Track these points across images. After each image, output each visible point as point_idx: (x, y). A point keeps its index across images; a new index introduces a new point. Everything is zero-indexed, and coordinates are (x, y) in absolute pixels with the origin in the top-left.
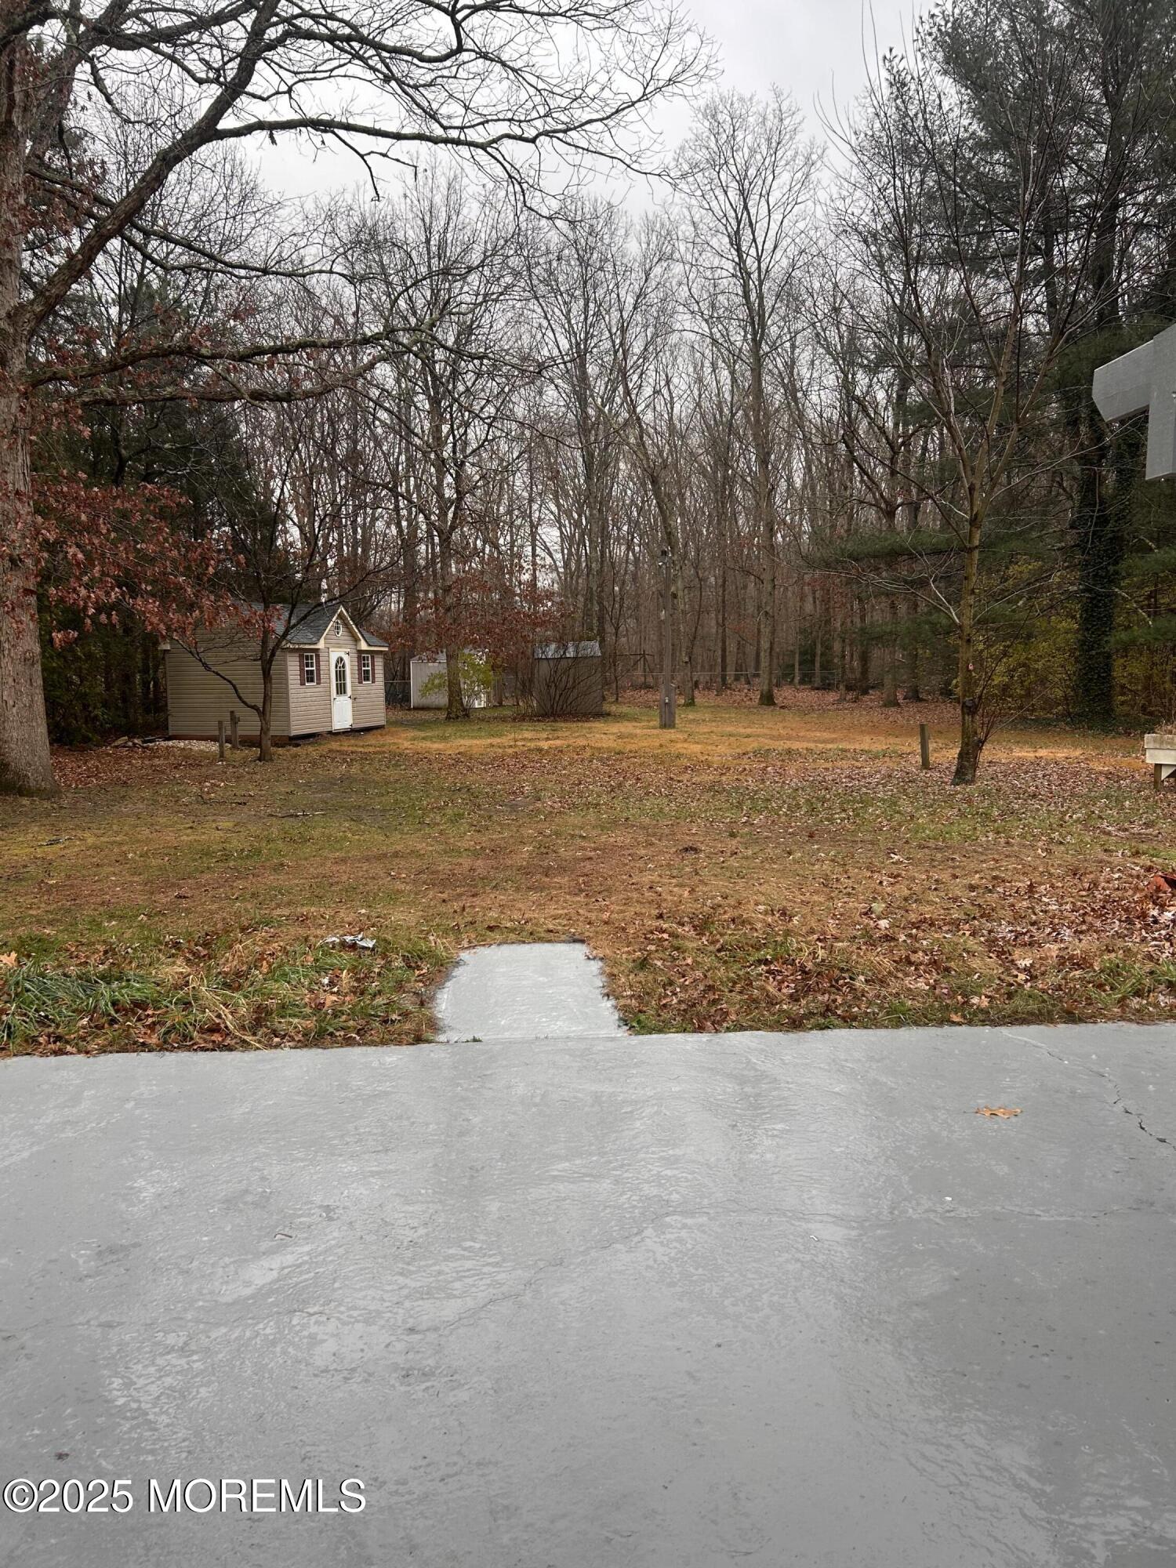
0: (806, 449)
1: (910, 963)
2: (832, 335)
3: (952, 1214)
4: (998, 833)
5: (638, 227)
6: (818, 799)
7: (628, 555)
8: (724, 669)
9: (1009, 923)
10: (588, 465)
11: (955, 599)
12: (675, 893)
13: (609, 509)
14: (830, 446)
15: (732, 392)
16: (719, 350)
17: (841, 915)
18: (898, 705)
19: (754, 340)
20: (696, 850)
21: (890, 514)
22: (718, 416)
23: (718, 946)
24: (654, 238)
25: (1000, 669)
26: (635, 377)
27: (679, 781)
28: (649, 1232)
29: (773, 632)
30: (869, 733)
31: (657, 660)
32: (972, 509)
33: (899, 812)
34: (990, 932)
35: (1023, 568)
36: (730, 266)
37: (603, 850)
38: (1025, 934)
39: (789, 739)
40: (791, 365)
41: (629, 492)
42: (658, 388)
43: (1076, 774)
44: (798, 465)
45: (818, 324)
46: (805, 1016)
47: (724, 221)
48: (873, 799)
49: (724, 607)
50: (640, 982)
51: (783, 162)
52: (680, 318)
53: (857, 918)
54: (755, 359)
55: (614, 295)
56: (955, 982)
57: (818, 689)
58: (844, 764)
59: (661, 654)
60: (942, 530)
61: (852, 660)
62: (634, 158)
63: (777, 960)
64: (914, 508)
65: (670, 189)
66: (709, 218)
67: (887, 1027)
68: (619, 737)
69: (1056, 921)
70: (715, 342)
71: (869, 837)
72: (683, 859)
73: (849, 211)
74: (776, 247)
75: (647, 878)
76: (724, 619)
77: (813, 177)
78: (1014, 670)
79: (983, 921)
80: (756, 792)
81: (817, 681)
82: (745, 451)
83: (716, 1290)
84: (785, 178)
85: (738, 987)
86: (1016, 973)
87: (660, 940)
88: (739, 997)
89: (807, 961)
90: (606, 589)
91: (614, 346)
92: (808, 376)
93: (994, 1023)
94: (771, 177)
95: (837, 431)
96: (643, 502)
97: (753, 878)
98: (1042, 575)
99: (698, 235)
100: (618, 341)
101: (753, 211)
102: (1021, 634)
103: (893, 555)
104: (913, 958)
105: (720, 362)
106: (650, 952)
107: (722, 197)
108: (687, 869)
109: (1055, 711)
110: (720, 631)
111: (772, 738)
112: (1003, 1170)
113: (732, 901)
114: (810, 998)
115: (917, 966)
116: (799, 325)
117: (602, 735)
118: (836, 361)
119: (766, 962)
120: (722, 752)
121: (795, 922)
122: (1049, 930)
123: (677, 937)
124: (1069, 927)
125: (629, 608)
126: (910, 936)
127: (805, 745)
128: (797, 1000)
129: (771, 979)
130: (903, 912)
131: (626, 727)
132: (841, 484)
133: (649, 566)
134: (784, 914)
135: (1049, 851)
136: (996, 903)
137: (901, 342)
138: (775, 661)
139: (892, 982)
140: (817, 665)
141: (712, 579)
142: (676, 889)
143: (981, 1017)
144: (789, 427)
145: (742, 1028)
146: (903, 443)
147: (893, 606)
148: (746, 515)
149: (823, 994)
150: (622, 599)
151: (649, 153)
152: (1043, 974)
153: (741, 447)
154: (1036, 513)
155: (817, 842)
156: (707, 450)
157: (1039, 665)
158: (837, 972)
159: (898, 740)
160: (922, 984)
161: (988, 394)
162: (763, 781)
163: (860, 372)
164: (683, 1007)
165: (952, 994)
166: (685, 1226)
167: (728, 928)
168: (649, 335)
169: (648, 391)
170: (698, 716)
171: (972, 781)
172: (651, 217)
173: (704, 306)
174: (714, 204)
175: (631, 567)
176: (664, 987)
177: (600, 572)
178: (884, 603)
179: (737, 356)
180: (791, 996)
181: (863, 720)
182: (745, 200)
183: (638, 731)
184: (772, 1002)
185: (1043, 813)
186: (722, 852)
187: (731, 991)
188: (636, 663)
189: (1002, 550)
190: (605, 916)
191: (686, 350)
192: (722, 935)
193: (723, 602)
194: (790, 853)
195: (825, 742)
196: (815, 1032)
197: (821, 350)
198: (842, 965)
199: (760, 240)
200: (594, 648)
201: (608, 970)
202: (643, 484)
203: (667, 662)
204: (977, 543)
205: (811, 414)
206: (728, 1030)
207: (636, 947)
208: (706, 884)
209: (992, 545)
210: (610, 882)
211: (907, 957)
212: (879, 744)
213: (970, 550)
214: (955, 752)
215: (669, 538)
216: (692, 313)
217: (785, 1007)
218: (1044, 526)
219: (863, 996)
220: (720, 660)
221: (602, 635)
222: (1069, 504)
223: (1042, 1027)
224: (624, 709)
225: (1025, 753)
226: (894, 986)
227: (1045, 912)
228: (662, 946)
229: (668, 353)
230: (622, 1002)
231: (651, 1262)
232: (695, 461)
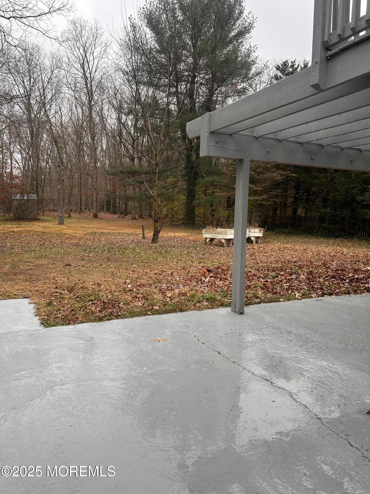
0: (107, 137)
1: (137, 298)
2: (114, 102)
3: (146, 373)
4: (164, 257)
5: (49, 56)
6: (111, 248)
7: (47, 166)
8: (81, 206)
9: (166, 284)
10: (32, 134)
11: (151, 188)
12: (62, 280)
13: (40, 150)
14: (114, 137)
15: (82, 116)
16: (78, 102)
17: (117, 284)
18: (136, 219)
19: (89, 100)
20: (70, 265)
21: (133, 160)
22: (77, 122)
23: (76, 296)
24: (54, 60)
25: (165, 209)
26: (48, 106)
27: (65, 242)
28: (48, 393)
29: (97, 194)
30: (127, 227)
31: (58, 202)
32: (156, 161)
33: (136, 252)
34: (160, 287)
35: (171, 180)
36: (81, 74)
37: (37, 266)
38: (170, 287)
39: (102, 229)
40: (102, 110)
41: (47, 145)
42: (56, 110)
43: (185, 240)
44: (104, 141)
45: (110, 98)
46: (104, 317)
47: (78, 59)
48: (128, 248)
49: (81, 185)
50: (48, 310)
51: (98, 44)
52: (64, 89)
53: (122, 285)
54: (89, 106)
55: (40, 77)
56: (149, 302)
57: (112, 213)
58: (120, 237)
59: (59, 200)
60: (148, 166)
61: (122, 205)
62: (46, 32)
63: (95, 300)
64: (140, 159)
65: (59, 45)
66: (73, 57)
67: (129, 318)
68: (44, 227)
69: (178, 283)
70: (76, 98)
71: (126, 260)
72: (65, 268)
73: (119, 64)
74: (96, 71)
75: (52, 275)
76: (81, 189)
77: (107, 50)
78: (169, 210)
79: (158, 283)
80: (91, 246)
81: (112, 211)
82: (87, 135)
83: (71, 408)
84: (98, 49)
85: (82, 309)
86: (167, 298)
87: (56, 295)
88: (82, 313)
89: (105, 299)
90: (39, 177)
91: (40, 94)
92: (107, 114)
93: (160, 314)
94: (94, 48)
95: (116, 133)
96: (52, 148)
97: (89, 274)
98: (176, 182)
99: (69, 62)
100: (42, 93)
101: (88, 58)
102: (170, 199)
103: (133, 173)
104: (138, 296)
105: (78, 105)
106: (52, 300)
107: (78, 51)
108: (67, 272)
109: (180, 222)
110: (80, 193)
111: (97, 228)
112: (160, 357)
113: (81, 282)
114: (106, 311)
115: (139, 298)
116: (104, 97)
117: (37, 227)
118: (116, 110)
119: (92, 301)
120: (80, 233)
121: (102, 287)
122: (176, 285)
123: (62, 294)
124: (182, 284)
125: (47, 184)
126: (137, 289)
127: (108, 231)
128: (101, 312)
129: (93, 306)
130: (135, 282)
131: (46, 224)
132: (118, 149)
133: (55, 170)
134: (99, 285)
135: (177, 263)
136: (162, 278)
137: (135, 107)
138: (98, 203)
139: (131, 304)
140: (112, 206)
141: (77, 176)
142: (62, 279)
143: (157, 312)
144: (101, 129)
145: (83, 322)
146: (136, 139)
147: (134, 189)
148: (88, 156)
149: (110, 309)
150: (45, 180)
151: (51, 31)
152: (174, 298)
153: (85, 134)
154: (174, 164)
155: (110, 262)
156: (74, 134)
157: (176, 209)
158: (114, 302)
159: (136, 230)
160: (140, 304)
161: (160, 126)
162: (94, 242)
163: (123, 115)
164: (63, 317)
165: (149, 306)
166: (61, 389)
167: (80, 290)
168: (53, 93)
169: (53, 112)
170: (72, 221)
171: (157, 243)
172: (53, 53)
173: (72, 86)
174: (75, 53)
175: (48, 170)
176: (57, 311)
177: (37, 171)
178: (131, 188)
179: (83, 104)
180: (99, 311)
181: (126, 223)
182: (85, 53)
183: (51, 225)
184: (93, 313)
185: (176, 252)
186: (79, 266)
187: (80, 311)
188: (50, 202)
189: (165, 174)
190: (36, 289)
191: (66, 100)
192: (77, 293)
193: (80, 184)
194: (101, 265)
195: (113, 230)
196: (107, 321)
197: (111, 106)
198: (116, 300)
199: (91, 68)
200: (34, 197)
201: (37, 307)
202: (52, 143)
203: (61, 202)
204: (157, 171)
205: (108, 126)
206: (78, 323)
207: (47, 298)
208: (73, 276)
209: (162, 172)
210: (39, 277)
211: (136, 296)
212: (130, 231)
213: (156, 173)
214: (152, 234)
215: (61, 161)
216: (68, 88)
217: (97, 314)
218: (177, 168)
219: (122, 309)
220: (79, 203)
221: (37, 192)
222: (184, 162)
223: (173, 314)
224: (46, 218)
225: (171, 234)
226: (132, 305)
227: (175, 280)
228: (57, 298)
229: (60, 100)
230: (42, 317)
231: (48, 403)
232: (70, 137)
